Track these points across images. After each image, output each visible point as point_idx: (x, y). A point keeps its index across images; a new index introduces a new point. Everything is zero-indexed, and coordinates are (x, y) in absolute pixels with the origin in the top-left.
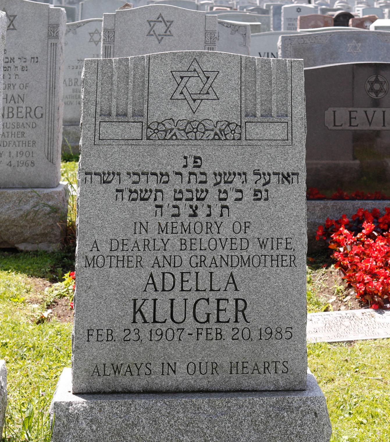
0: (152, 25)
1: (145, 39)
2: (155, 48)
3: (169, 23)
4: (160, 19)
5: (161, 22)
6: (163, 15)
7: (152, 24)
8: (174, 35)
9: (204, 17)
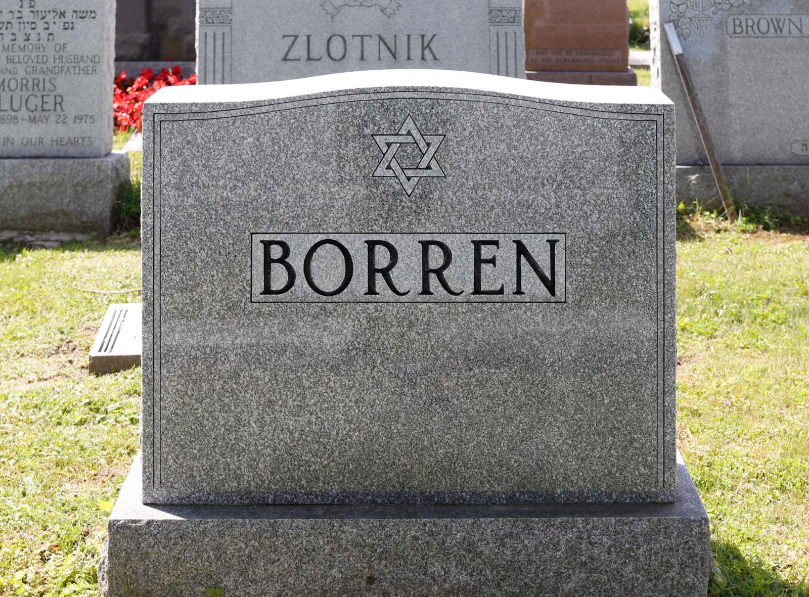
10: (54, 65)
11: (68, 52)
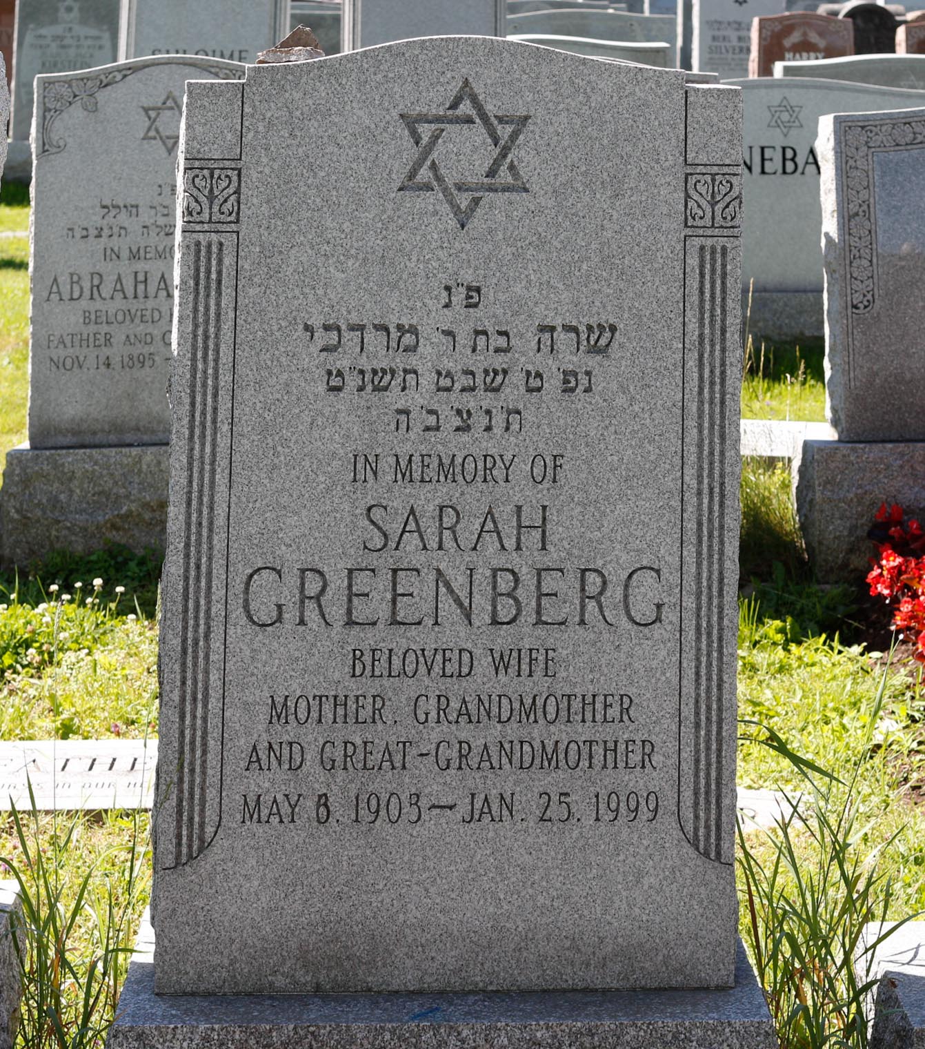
0: (425, 140)
1: (390, 206)
2: (440, 253)
3: (509, 129)
4: (466, 108)
5: (470, 121)
6: (477, 87)
7: (425, 131)
8: (535, 188)
9: (678, 96)
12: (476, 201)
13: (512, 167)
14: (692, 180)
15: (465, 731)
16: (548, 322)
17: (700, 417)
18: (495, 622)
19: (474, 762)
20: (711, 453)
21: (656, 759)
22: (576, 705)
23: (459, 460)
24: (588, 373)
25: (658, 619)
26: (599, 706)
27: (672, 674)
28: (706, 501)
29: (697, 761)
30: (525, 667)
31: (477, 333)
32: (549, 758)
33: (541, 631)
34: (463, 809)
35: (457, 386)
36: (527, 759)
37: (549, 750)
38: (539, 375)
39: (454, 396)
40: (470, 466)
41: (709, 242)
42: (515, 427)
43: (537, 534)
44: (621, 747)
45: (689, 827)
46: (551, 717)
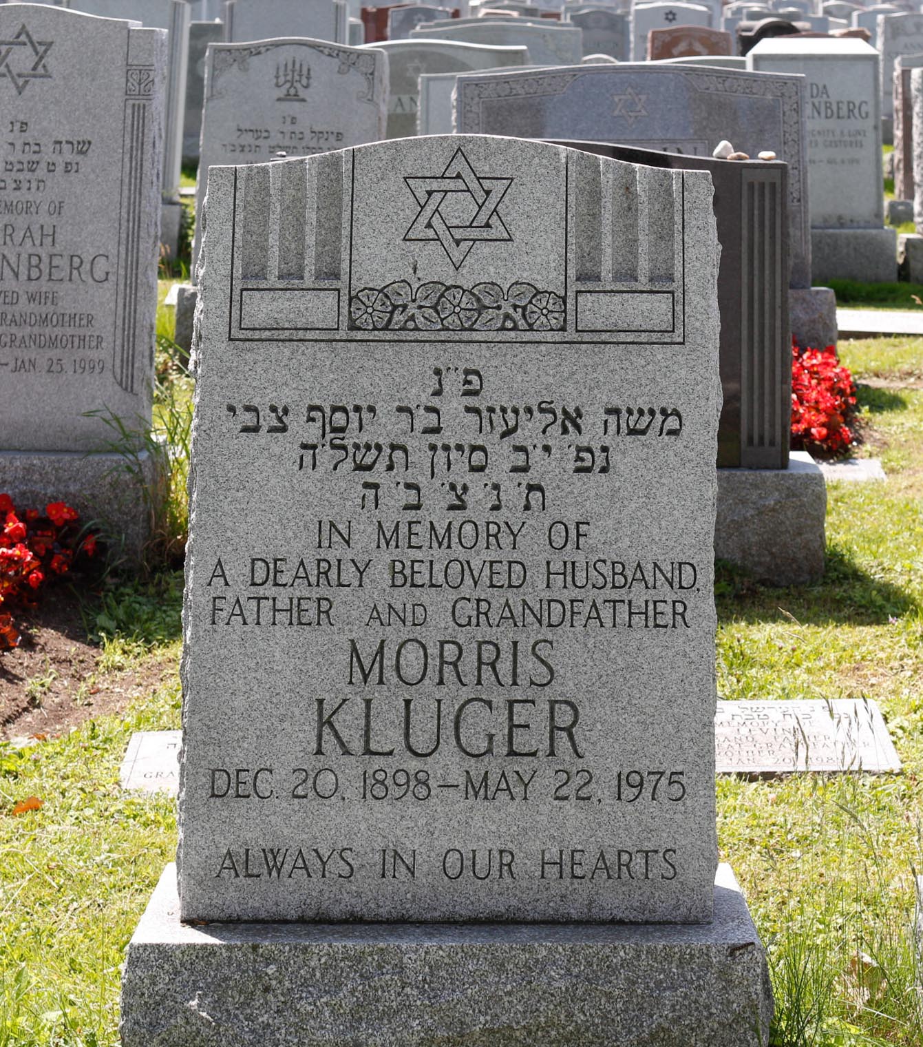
2: (10, 107)
3: (44, 48)
4: (24, 38)
5: (24, 44)
6: (29, 28)
8: (55, 76)
9: (125, 32)
10: (546, 595)
11: (592, 550)
12: (27, 82)
13: (44, 66)
14: (130, 73)
15: (14, 330)
16: (59, 139)
17: (130, 184)
18: (29, 279)
19: (17, 344)
20: (134, 202)
21: (104, 344)
22: (67, 318)
23: (14, 203)
24: (77, 164)
25: (107, 279)
26: (77, 319)
27: (112, 305)
28: (131, 224)
29: (123, 346)
30: (43, 300)
31: (25, 144)
32: (53, 342)
33: (50, 284)
34: (12, 365)
35: (15, 169)
36: (43, 343)
37: (53, 338)
38: (54, 164)
39: (13, 173)
40: (20, 206)
41: (137, 102)
42: (41, 188)
43: (50, 239)
44: (87, 339)
45: (119, 377)
46: (55, 322)
